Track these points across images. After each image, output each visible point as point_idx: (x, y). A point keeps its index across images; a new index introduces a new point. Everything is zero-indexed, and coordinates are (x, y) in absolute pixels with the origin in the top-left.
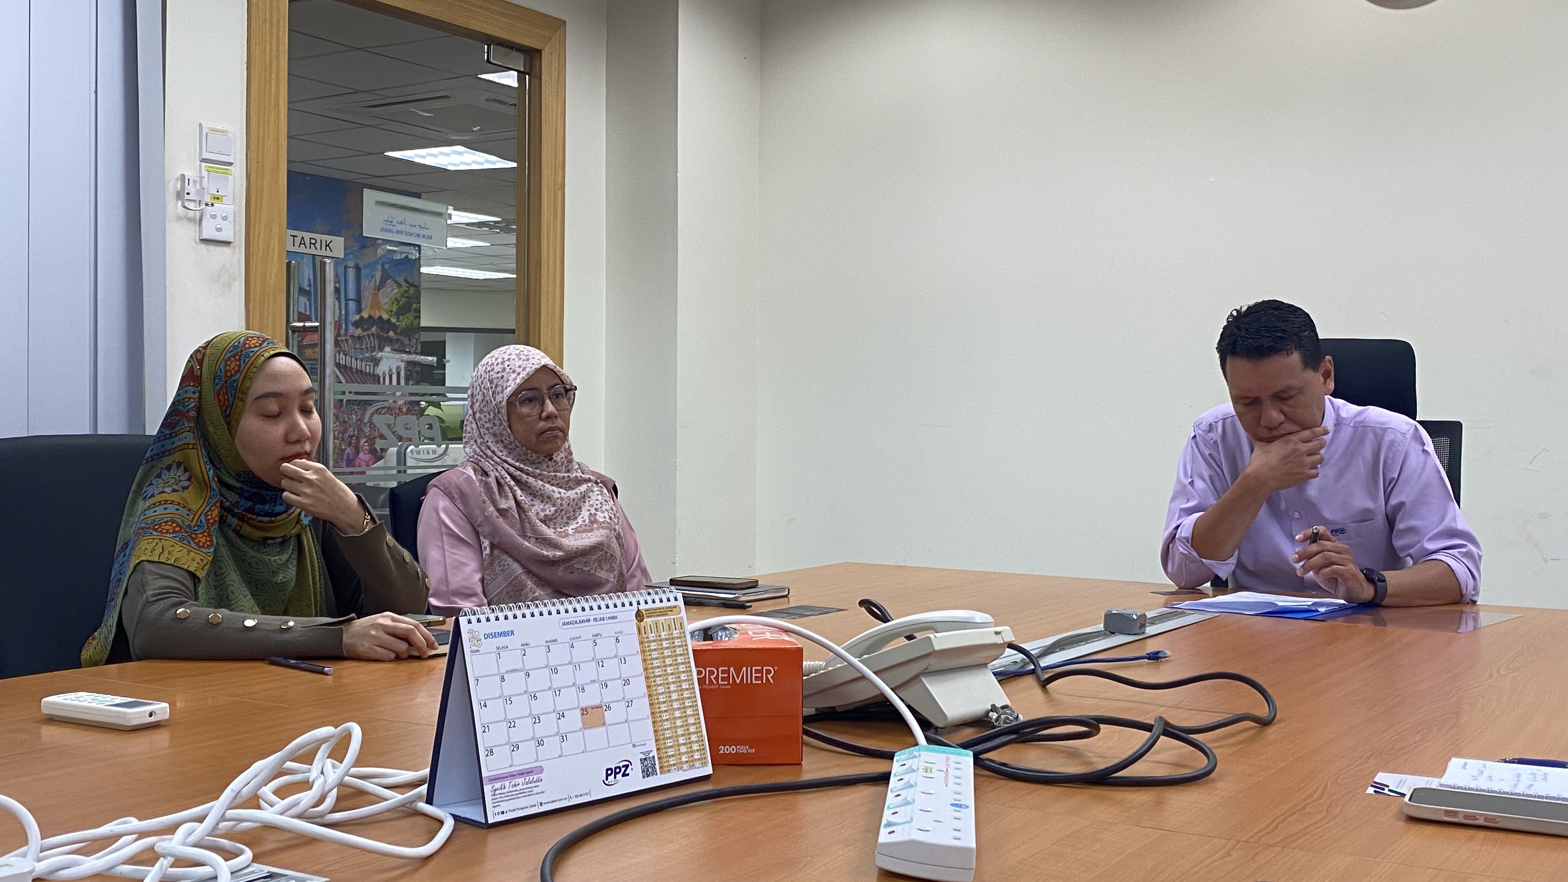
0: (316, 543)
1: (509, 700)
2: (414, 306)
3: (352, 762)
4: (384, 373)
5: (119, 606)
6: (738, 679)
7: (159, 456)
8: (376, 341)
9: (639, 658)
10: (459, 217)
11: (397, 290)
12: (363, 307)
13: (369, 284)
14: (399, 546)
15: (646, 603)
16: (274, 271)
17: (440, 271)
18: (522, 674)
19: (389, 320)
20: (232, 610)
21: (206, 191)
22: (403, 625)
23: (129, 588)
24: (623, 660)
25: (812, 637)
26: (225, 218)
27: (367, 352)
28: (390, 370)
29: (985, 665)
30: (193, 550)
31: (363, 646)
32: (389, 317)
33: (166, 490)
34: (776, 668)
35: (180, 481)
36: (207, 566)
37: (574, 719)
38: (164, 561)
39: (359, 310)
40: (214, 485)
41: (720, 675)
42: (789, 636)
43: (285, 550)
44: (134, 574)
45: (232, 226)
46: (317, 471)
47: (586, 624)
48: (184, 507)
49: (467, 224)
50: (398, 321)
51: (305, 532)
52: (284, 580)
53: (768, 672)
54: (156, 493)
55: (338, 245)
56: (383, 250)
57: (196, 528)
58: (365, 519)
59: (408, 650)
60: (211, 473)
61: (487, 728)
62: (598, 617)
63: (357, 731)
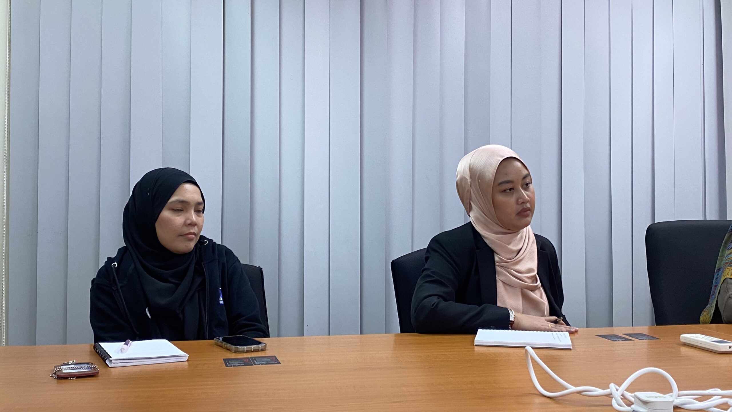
23: (721, 290)
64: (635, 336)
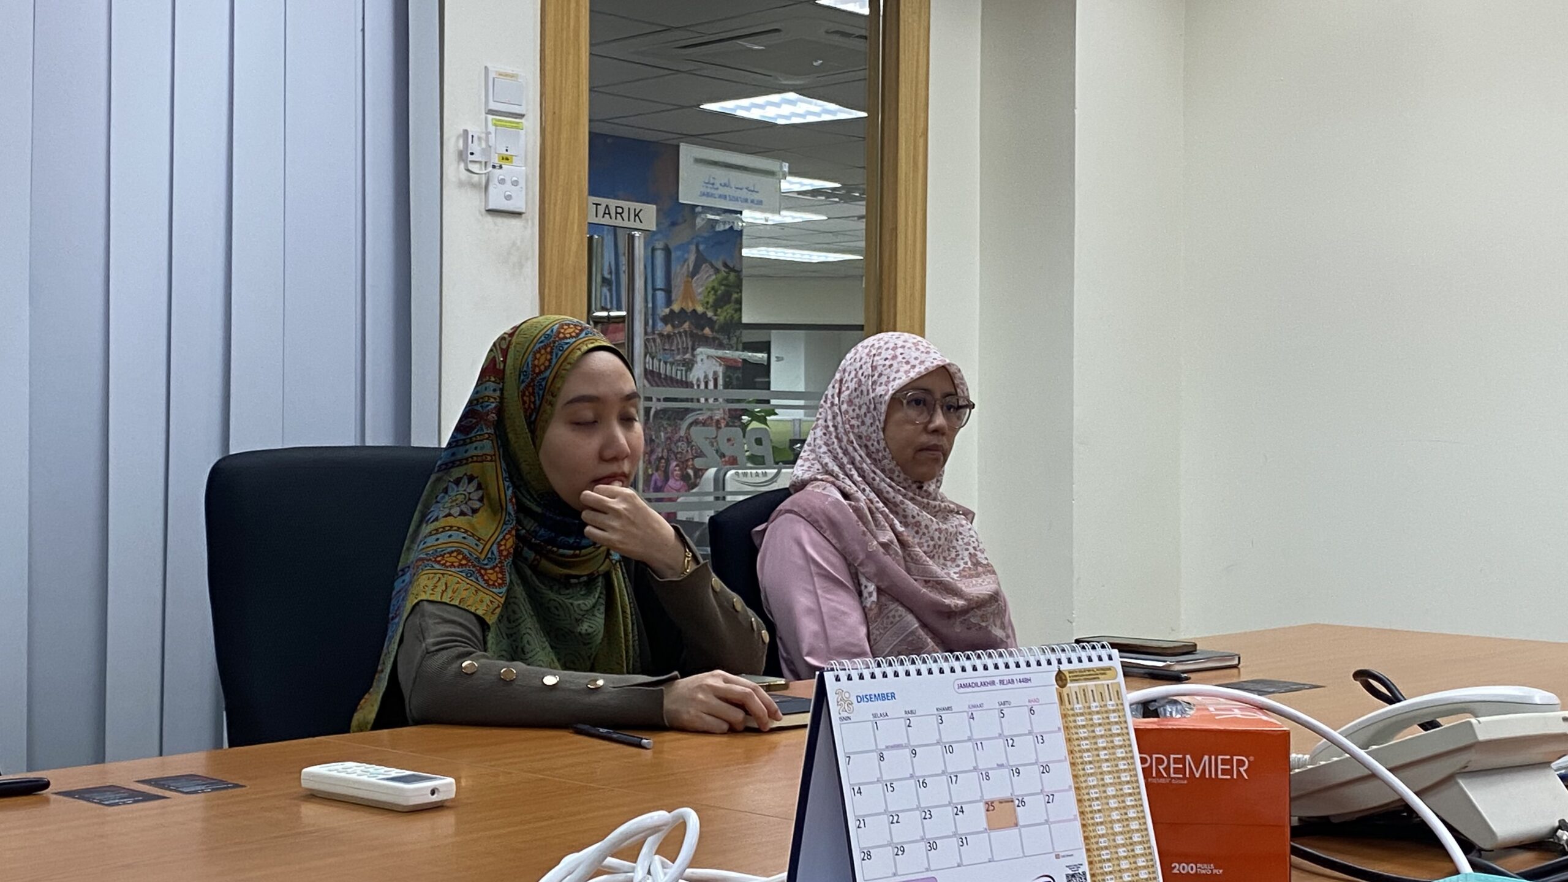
0: (628, 583)
1: (890, 786)
2: (735, 296)
3: (687, 862)
4: (698, 380)
5: (394, 654)
6: (1197, 771)
7: (448, 466)
8: (689, 340)
9: (1061, 737)
10: (792, 184)
11: (714, 277)
12: (673, 297)
13: (681, 269)
14: (728, 590)
15: (1070, 661)
16: (574, 248)
17: (765, 253)
18: (907, 752)
19: (704, 314)
20: (529, 665)
21: (493, 150)
22: (738, 688)
23: (406, 634)
24: (1040, 738)
25: (1298, 718)
26: (515, 183)
27: (678, 354)
28: (706, 377)
29: (1545, 764)
30: (482, 589)
31: (689, 712)
32: (705, 310)
33: (452, 512)
34: (1252, 758)
35: (470, 499)
36: (498, 611)
37: (976, 816)
38: (447, 601)
39: (669, 302)
40: (510, 508)
41: (1172, 766)
42: (1267, 715)
43: (591, 593)
44: (410, 618)
45: (524, 192)
46: (625, 498)
47: (990, 687)
48: (473, 535)
49: (799, 193)
50: (715, 315)
51: (615, 570)
52: (590, 630)
53: (1241, 763)
54: (441, 516)
55: (649, 215)
56: (703, 219)
57: (485, 562)
58: (686, 556)
59: (745, 720)
60: (510, 492)
61: (862, 822)
62: (1006, 678)
63: (693, 819)
64: (173, 785)
